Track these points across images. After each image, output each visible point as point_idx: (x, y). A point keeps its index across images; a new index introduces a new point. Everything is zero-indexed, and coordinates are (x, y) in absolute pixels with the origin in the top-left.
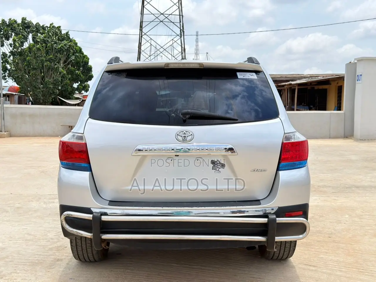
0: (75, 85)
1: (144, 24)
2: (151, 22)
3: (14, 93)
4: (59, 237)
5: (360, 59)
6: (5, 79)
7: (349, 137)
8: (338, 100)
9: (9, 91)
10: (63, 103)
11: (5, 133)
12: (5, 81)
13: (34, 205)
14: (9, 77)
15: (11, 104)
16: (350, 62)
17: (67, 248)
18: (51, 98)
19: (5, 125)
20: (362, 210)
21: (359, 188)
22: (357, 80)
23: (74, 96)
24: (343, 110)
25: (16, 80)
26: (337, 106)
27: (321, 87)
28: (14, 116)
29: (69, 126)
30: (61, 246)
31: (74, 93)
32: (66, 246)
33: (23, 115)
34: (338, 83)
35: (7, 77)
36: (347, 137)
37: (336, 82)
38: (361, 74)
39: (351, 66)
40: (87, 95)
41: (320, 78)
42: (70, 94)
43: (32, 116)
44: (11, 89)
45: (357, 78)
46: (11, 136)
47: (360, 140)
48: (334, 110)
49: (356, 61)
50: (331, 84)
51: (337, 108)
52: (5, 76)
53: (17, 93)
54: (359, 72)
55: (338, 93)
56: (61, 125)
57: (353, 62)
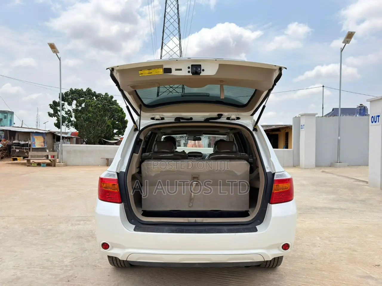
0: (115, 131)
1: (160, 93)
2: (164, 92)
3: (73, 137)
4: (73, 264)
5: (303, 114)
6: (68, 127)
7: (296, 167)
8: (286, 142)
9: (71, 135)
10: (105, 143)
11: (63, 164)
12: (69, 128)
13: (63, 227)
14: (71, 126)
15: (71, 144)
16: (296, 117)
17: (76, 278)
18: (98, 140)
19: (63, 157)
20: (328, 232)
21: (318, 209)
22: (301, 129)
23: (114, 138)
24: (291, 148)
25: (76, 128)
26: (285, 145)
27: (274, 133)
28: (69, 152)
29: (106, 159)
30: (71, 276)
31: (114, 136)
32: (76, 275)
33: (75, 151)
34: (285, 130)
35: (70, 126)
36: (295, 167)
37: (285, 129)
38: (304, 124)
39: (297, 120)
40: (123, 138)
41: (274, 127)
42: (111, 137)
43: (82, 152)
44: (73, 134)
45: (300, 127)
46: (66, 165)
47: (305, 169)
48: (283, 148)
49: (300, 116)
50: (280, 131)
51: (285, 146)
52: (69, 125)
53: (75, 137)
54: (302, 123)
55: (286, 137)
56: (101, 157)
57: (298, 116)
